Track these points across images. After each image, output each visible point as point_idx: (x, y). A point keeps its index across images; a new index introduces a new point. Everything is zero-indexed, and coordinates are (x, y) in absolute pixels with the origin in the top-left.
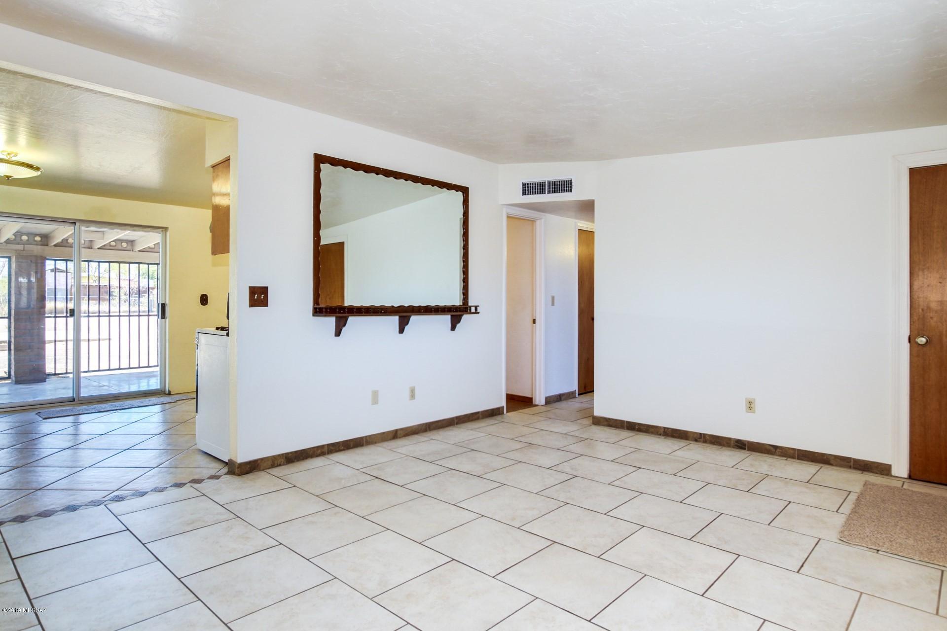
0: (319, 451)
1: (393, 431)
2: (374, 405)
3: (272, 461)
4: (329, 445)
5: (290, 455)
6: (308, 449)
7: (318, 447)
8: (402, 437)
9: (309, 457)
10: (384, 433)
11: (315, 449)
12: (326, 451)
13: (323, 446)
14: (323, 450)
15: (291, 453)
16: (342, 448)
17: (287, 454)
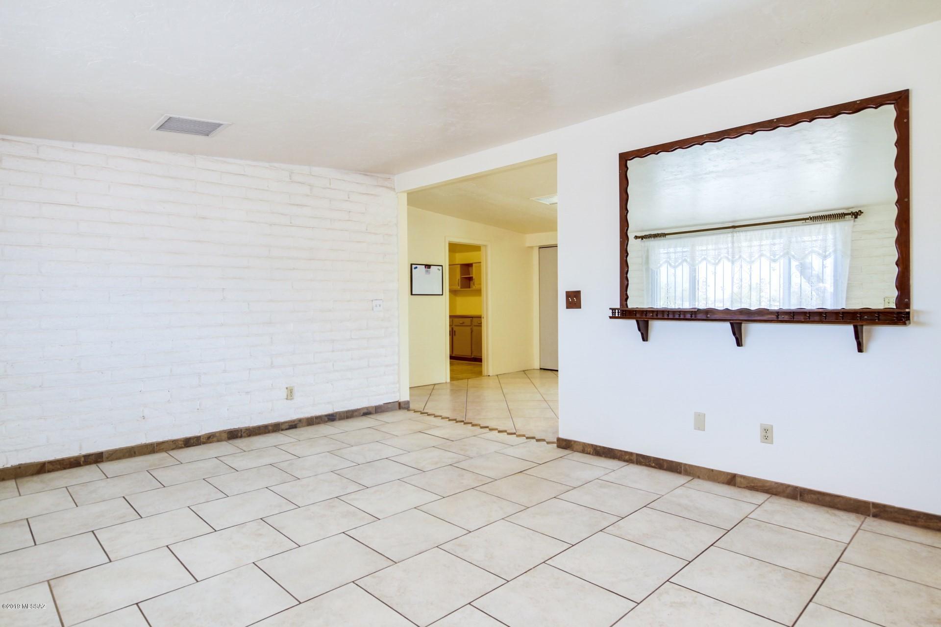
0: (627, 457)
1: (728, 474)
2: (696, 430)
3: (583, 447)
4: (638, 455)
5: (599, 448)
6: (616, 450)
7: (626, 453)
8: (744, 488)
9: (617, 458)
10: (712, 470)
11: (623, 453)
12: (635, 460)
13: (631, 454)
14: (632, 458)
15: (600, 447)
16: (653, 465)
17: (596, 446)
